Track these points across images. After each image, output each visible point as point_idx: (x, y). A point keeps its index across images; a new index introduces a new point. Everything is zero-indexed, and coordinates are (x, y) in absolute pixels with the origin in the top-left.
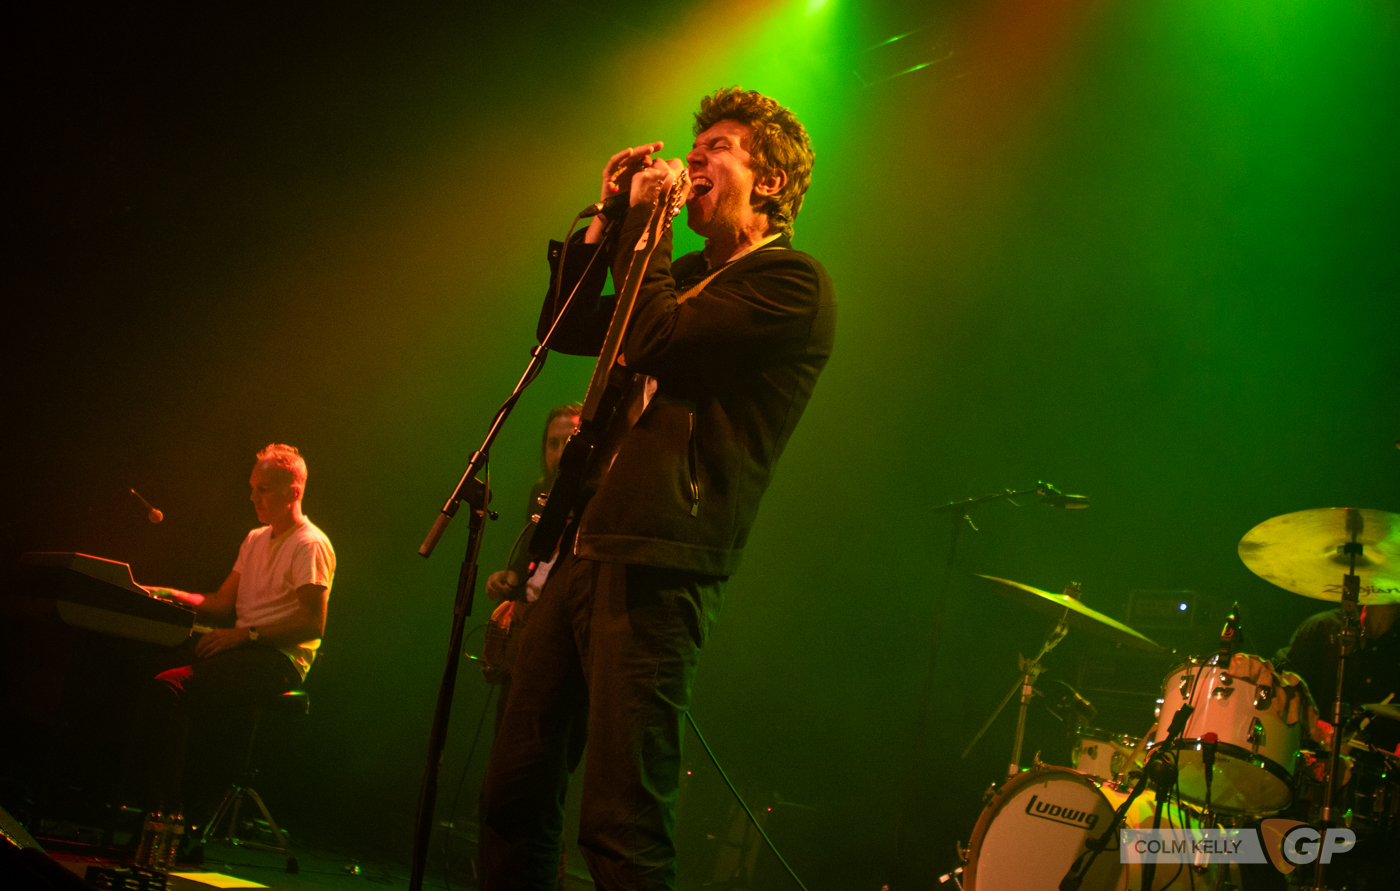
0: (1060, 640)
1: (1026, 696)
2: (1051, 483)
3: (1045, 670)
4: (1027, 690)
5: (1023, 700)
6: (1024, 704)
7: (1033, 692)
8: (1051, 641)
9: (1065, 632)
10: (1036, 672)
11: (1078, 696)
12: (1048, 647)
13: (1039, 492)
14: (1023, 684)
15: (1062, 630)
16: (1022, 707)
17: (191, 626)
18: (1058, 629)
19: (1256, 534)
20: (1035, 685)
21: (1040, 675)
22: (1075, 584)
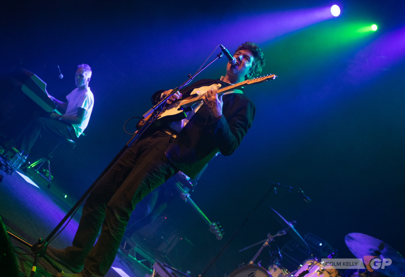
0: (282, 234)
1: (265, 245)
2: (303, 191)
3: (274, 241)
4: (266, 243)
5: (264, 245)
6: (264, 247)
7: (268, 245)
8: (280, 233)
9: (285, 233)
10: (272, 240)
11: (279, 252)
12: (278, 235)
13: (299, 192)
14: (266, 241)
15: (285, 232)
16: (262, 247)
17: (54, 109)
18: (284, 231)
19: (353, 235)
20: (269, 243)
21: (272, 241)
22: (295, 222)
